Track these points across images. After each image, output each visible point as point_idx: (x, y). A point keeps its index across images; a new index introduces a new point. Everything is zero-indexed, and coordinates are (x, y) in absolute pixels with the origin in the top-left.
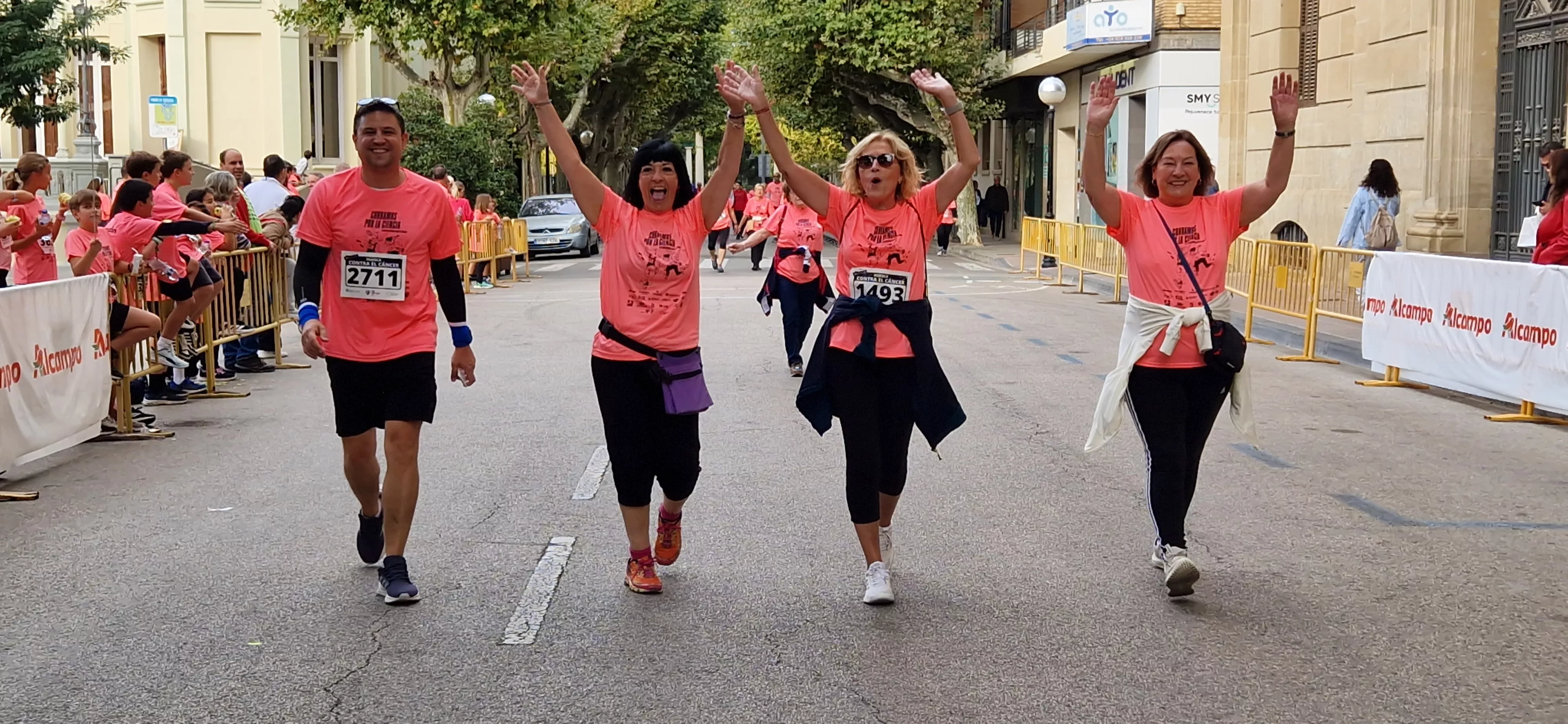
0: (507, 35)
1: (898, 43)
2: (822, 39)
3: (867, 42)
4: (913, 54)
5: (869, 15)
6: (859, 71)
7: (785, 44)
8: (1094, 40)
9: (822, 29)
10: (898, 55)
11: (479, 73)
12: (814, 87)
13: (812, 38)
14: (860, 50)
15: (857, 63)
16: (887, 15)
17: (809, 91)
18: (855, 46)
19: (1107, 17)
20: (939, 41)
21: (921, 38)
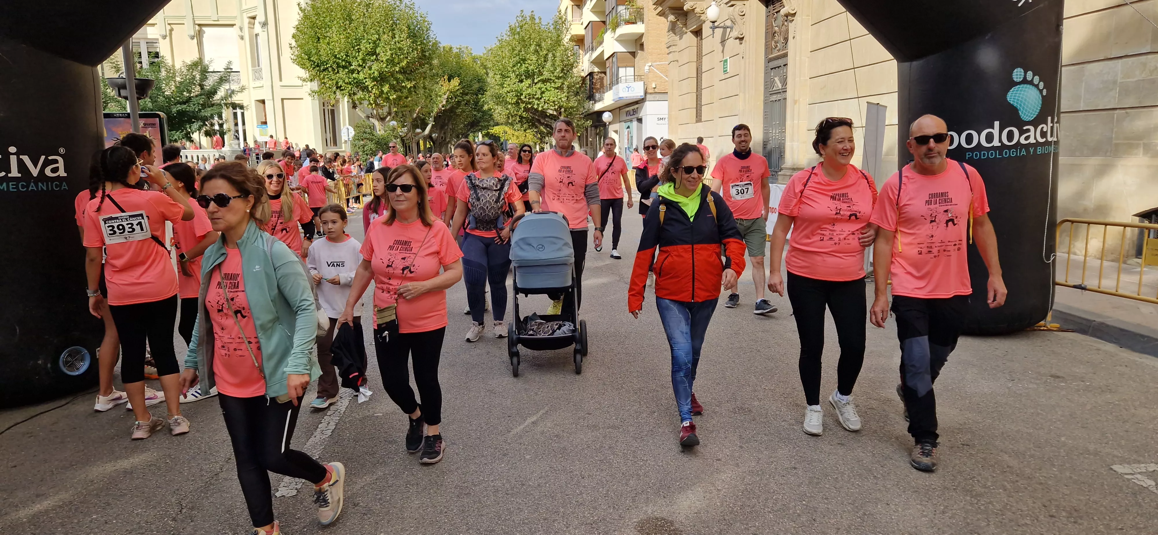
0: (399, 98)
2: (522, 98)
3: (538, 99)
4: (556, 103)
5: (539, 88)
6: (536, 110)
8: (623, 98)
10: (551, 104)
11: (389, 114)
13: (518, 97)
14: (537, 102)
16: (546, 88)
18: (534, 100)
19: (627, 89)
21: (559, 97)
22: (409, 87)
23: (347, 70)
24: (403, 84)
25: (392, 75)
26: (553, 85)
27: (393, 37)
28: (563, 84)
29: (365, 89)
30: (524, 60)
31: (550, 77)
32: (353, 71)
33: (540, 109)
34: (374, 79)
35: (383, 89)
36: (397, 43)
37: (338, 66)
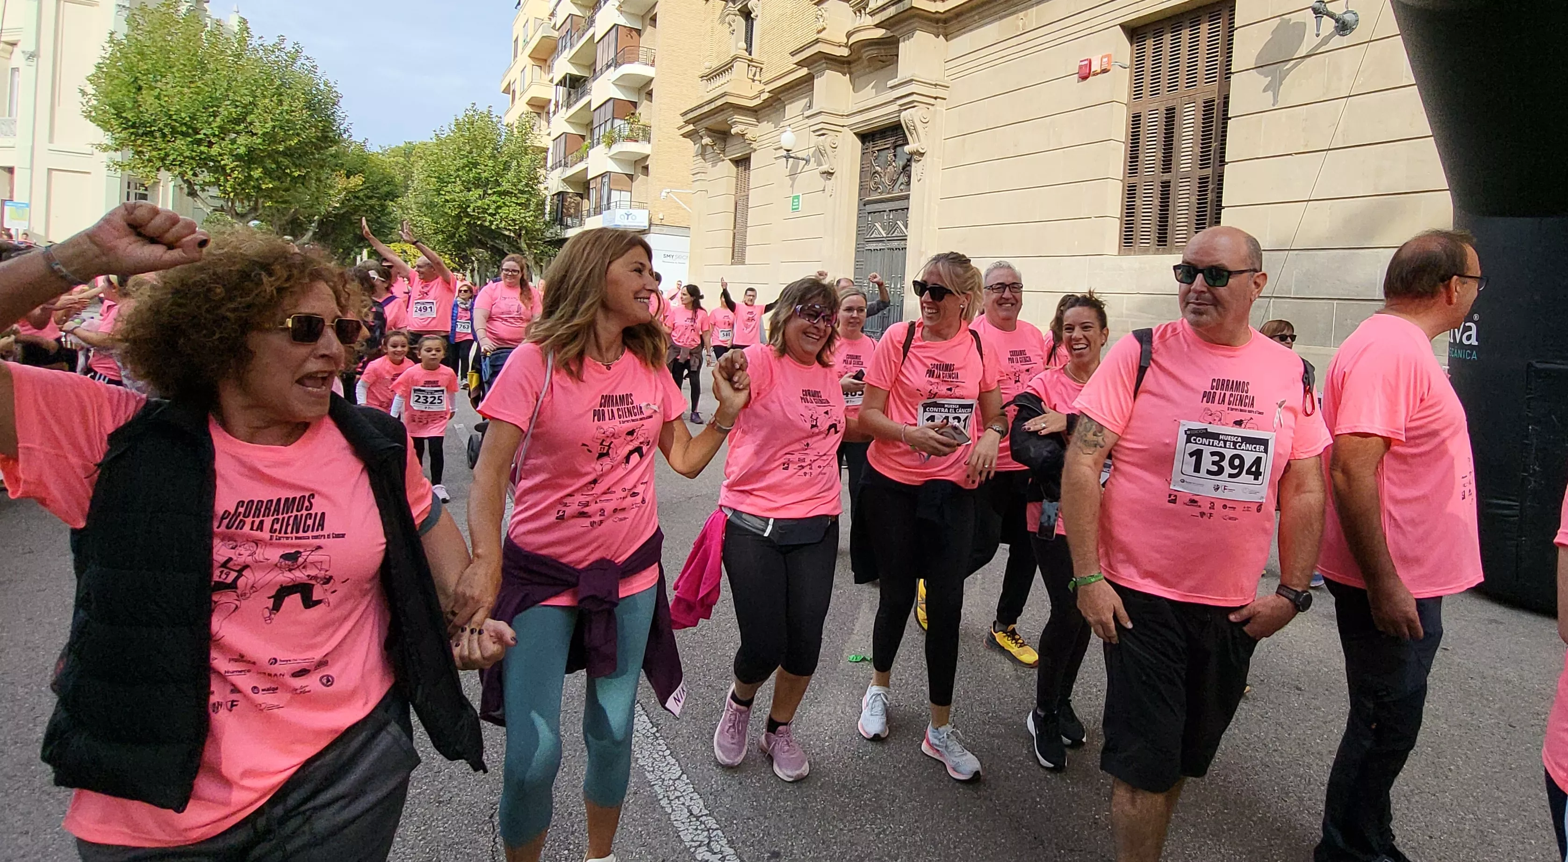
1: (511, 215)
2: (469, 210)
4: (517, 222)
5: (494, 202)
9: (469, 206)
10: (510, 222)
14: (489, 218)
15: (487, 224)
18: (485, 215)
19: (626, 217)
21: (523, 215)
22: (296, 174)
23: (190, 139)
24: (288, 171)
25: (269, 156)
26: (514, 199)
27: (280, 103)
29: (219, 169)
30: (475, 164)
31: (510, 190)
32: (199, 142)
33: (493, 227)
34: (238, 158)
35: (252, 173)
36: (284, 114)
37: (174, 131)
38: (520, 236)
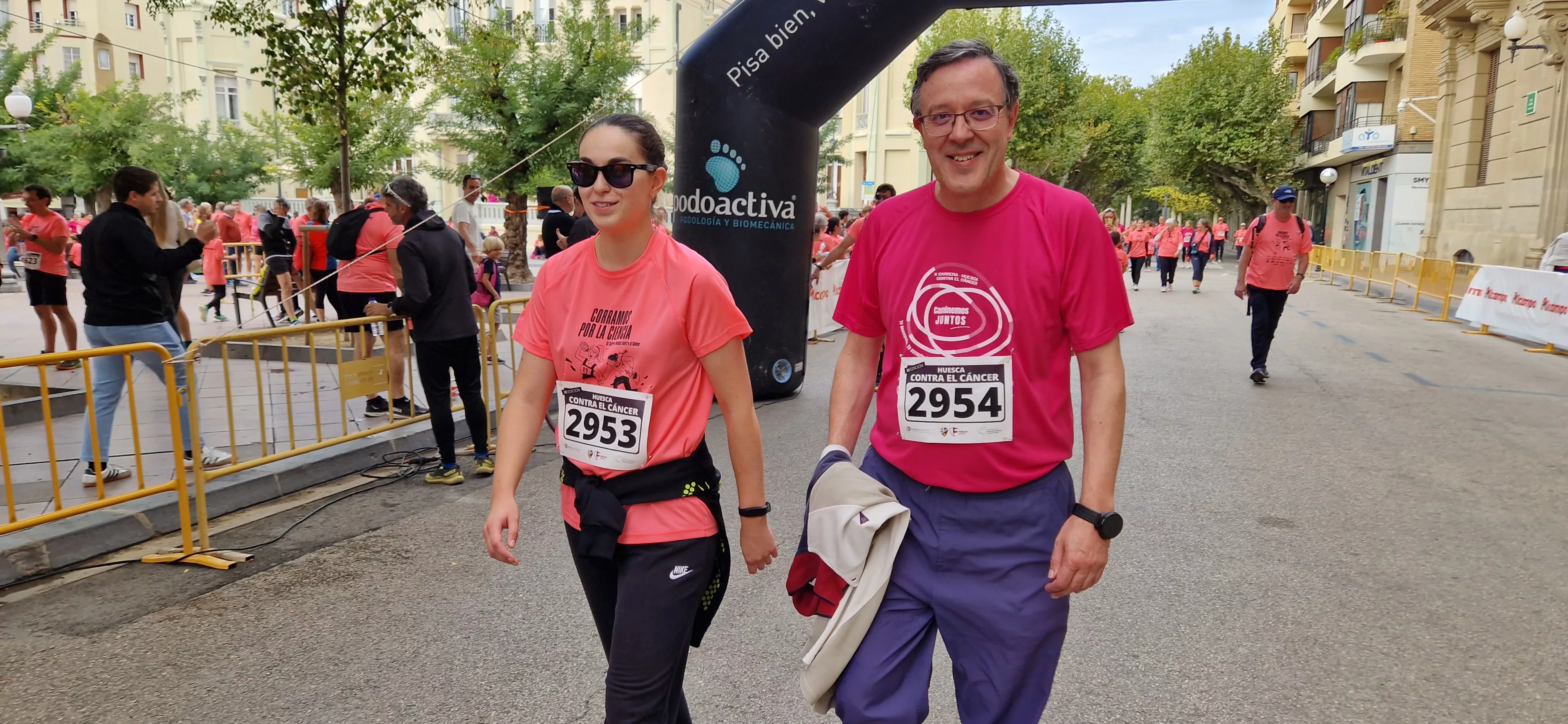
1: (1242, 149)
2: (1198, 148)
3: (1224, 149)
4: (1250, 155)
5: (1226, 135)
6: (1219, 165)
7: (1177, 151)
9: (1199, 143)
10: (1242, 156)
12: (1192, 173)
13: (1192, 147)
14: (1219, 153)
15: (1217, 159)
16: (1237, 135)
17: (1189, 175)
18: (1217, 151)
19: (1366, 135)
20: (1266, 148)
21: (1255, 147)
26: (1247, 130)
28: (1263, 128)
30: (1207, 96)
31: (1244, 119)
33: (1224, 163)
38: (1254, 170)
